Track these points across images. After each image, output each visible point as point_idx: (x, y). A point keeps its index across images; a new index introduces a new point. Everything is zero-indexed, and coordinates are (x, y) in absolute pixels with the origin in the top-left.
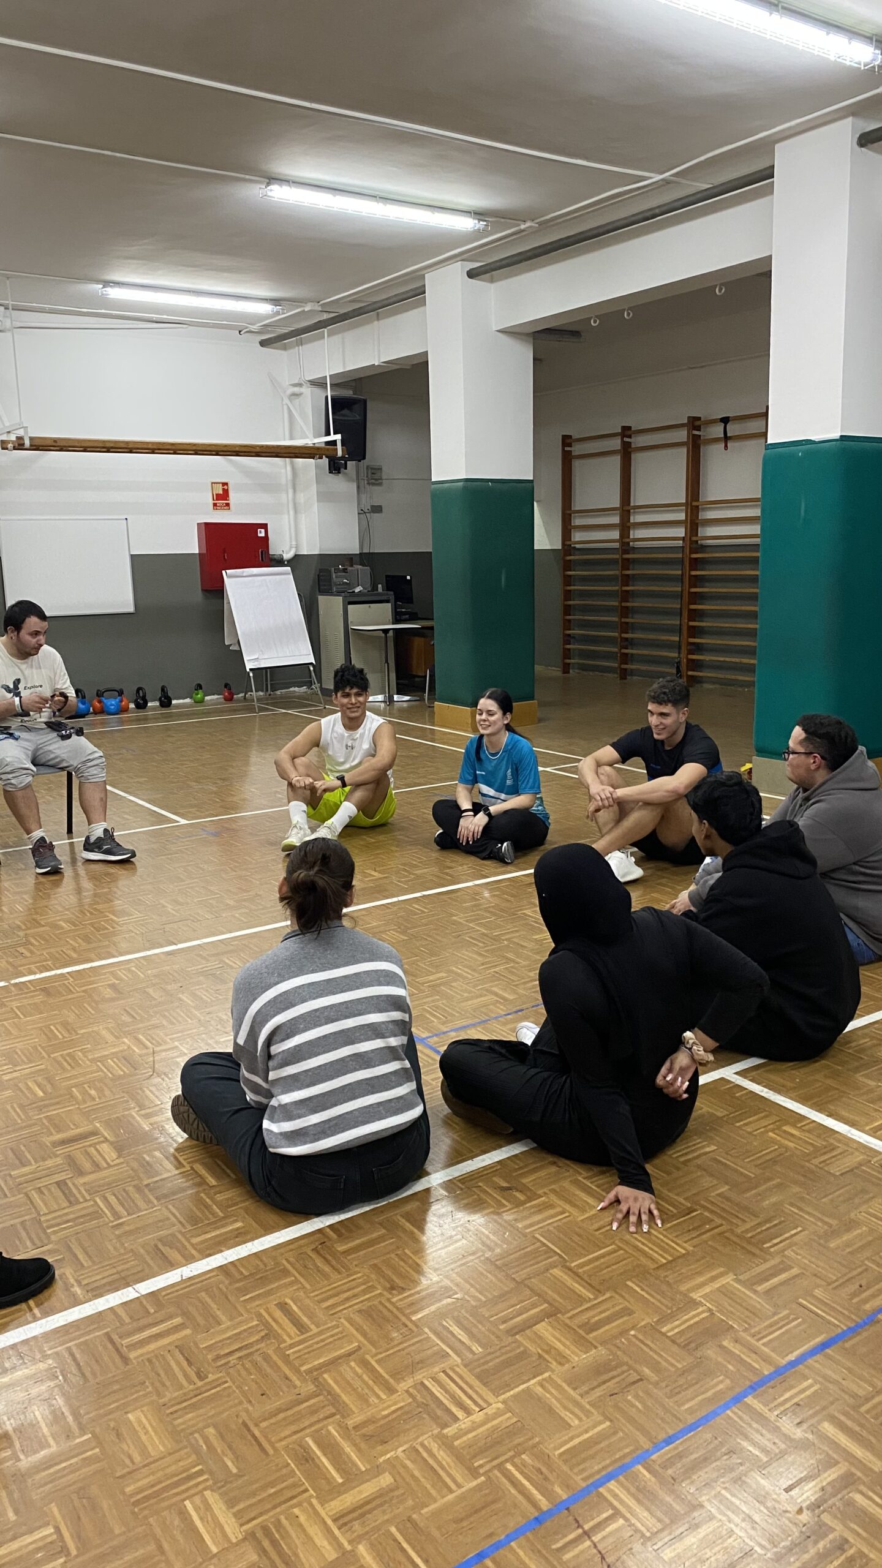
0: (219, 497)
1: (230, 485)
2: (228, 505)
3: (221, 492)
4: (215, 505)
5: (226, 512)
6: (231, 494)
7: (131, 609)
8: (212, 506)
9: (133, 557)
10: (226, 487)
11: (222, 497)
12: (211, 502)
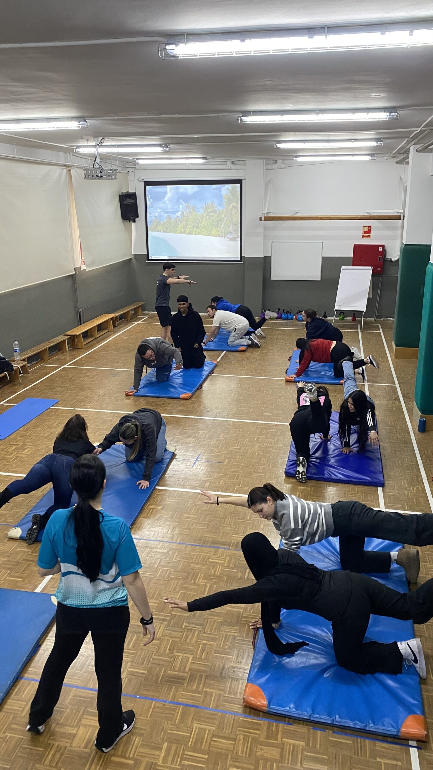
0: (366, 232)
1: (372, 228)
2: (370, 236)
3: (367, 230)
4: (363, 236)
5: (369, 239)
6: (372, 231)
7: (319, 279)
8: (362, 236)
9: (323, 257)
10: (370, 228)
11: (367, 233)
12: (362, 234)
